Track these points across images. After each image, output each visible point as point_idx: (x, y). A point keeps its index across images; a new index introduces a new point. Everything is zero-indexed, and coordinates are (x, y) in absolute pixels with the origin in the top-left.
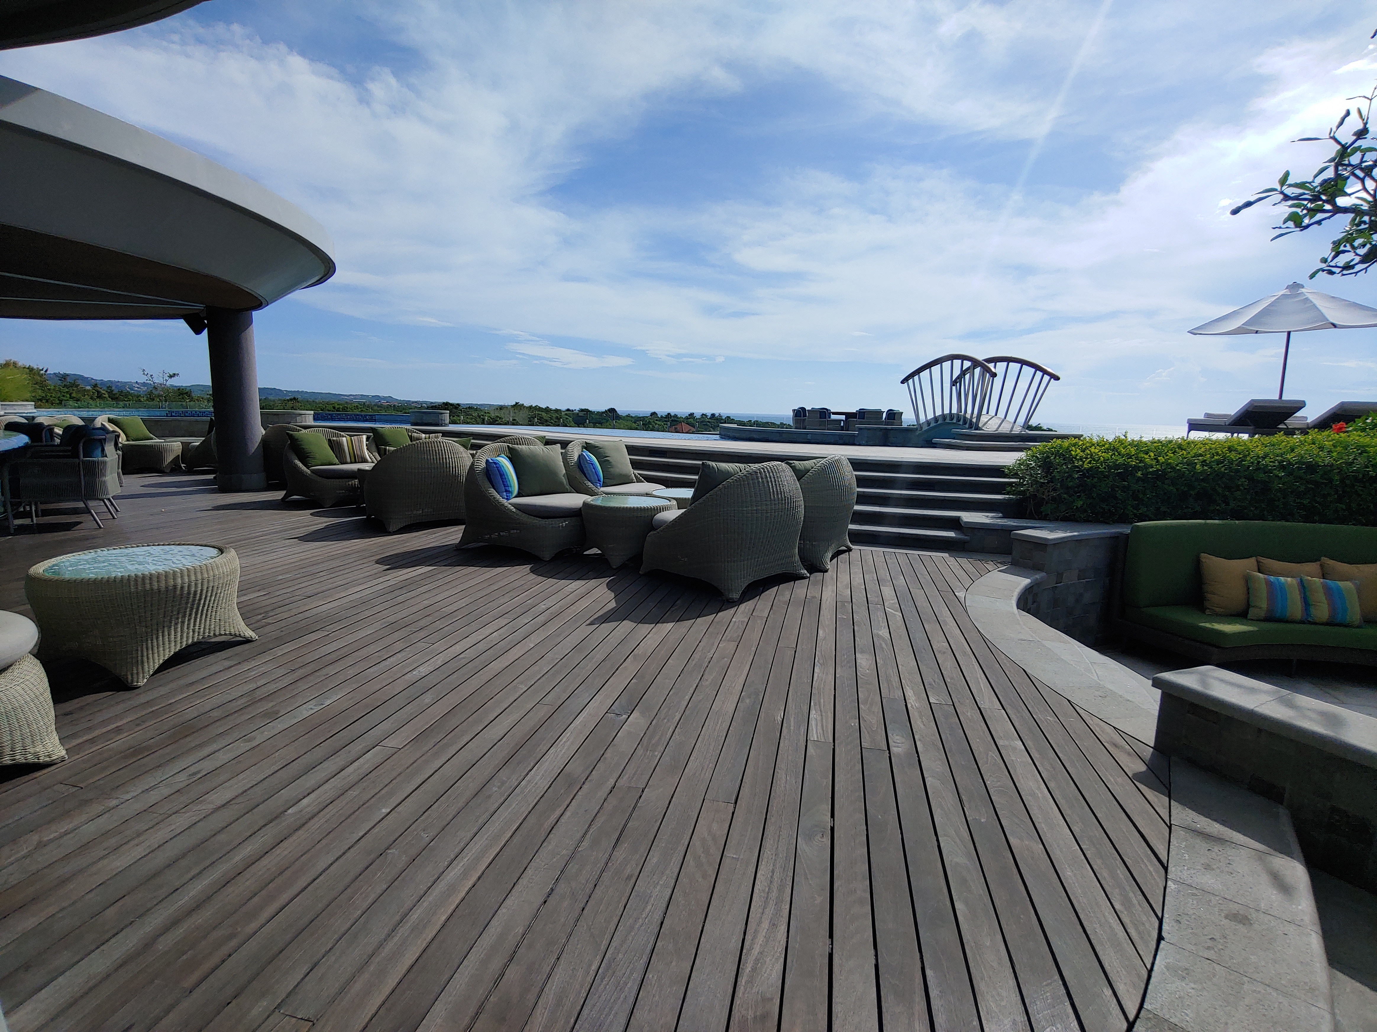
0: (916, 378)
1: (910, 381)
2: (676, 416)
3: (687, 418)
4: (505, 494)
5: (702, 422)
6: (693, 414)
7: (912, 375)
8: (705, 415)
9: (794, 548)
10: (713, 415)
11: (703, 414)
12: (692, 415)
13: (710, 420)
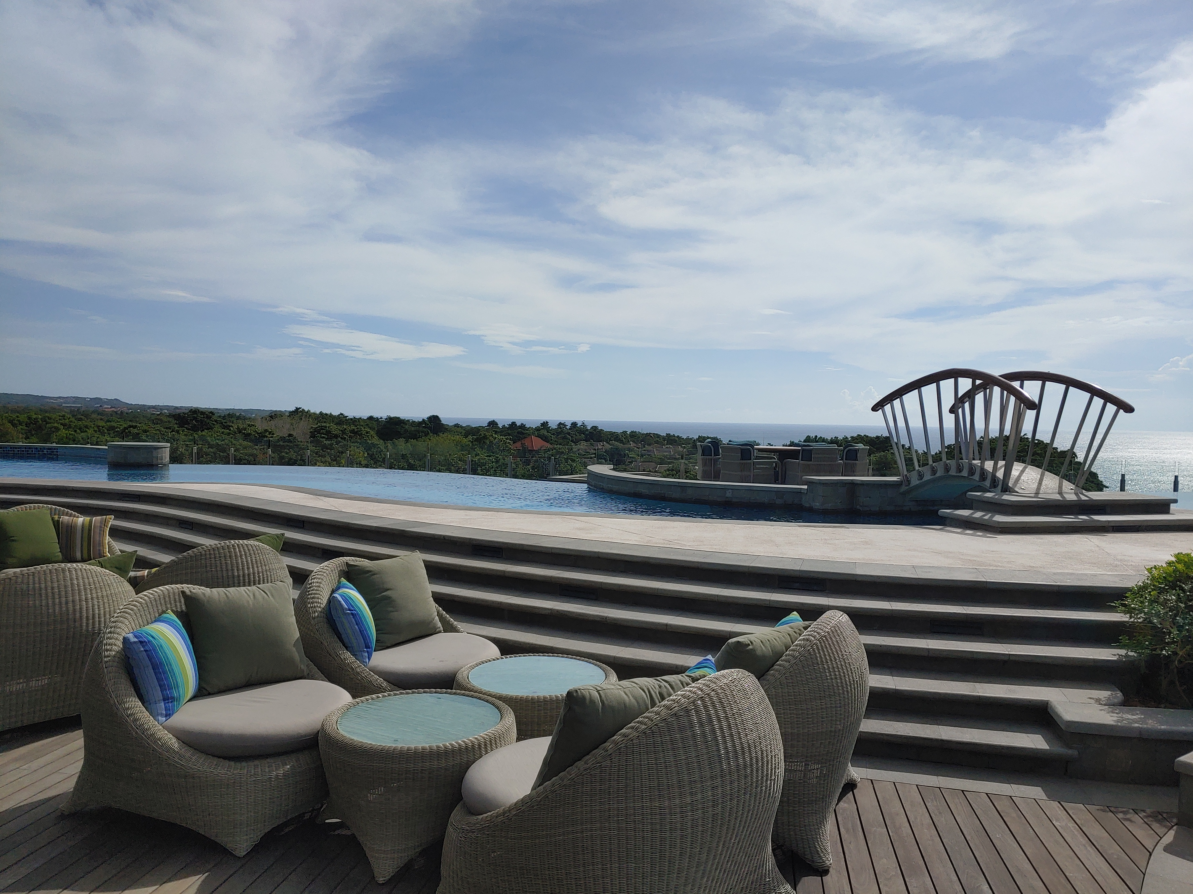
0: (897, 403)
1: (888, 408)
2: (523, 426)
3: (537, 429)
4: (162, 704)
5: (560, 433)
6: (547, 422)
7: (889, 399)
8: (563, 424)
9: (763, 848)
10: (574, 424)
11: (560, 423)
12: (545, 424)
13: (570, 431)
